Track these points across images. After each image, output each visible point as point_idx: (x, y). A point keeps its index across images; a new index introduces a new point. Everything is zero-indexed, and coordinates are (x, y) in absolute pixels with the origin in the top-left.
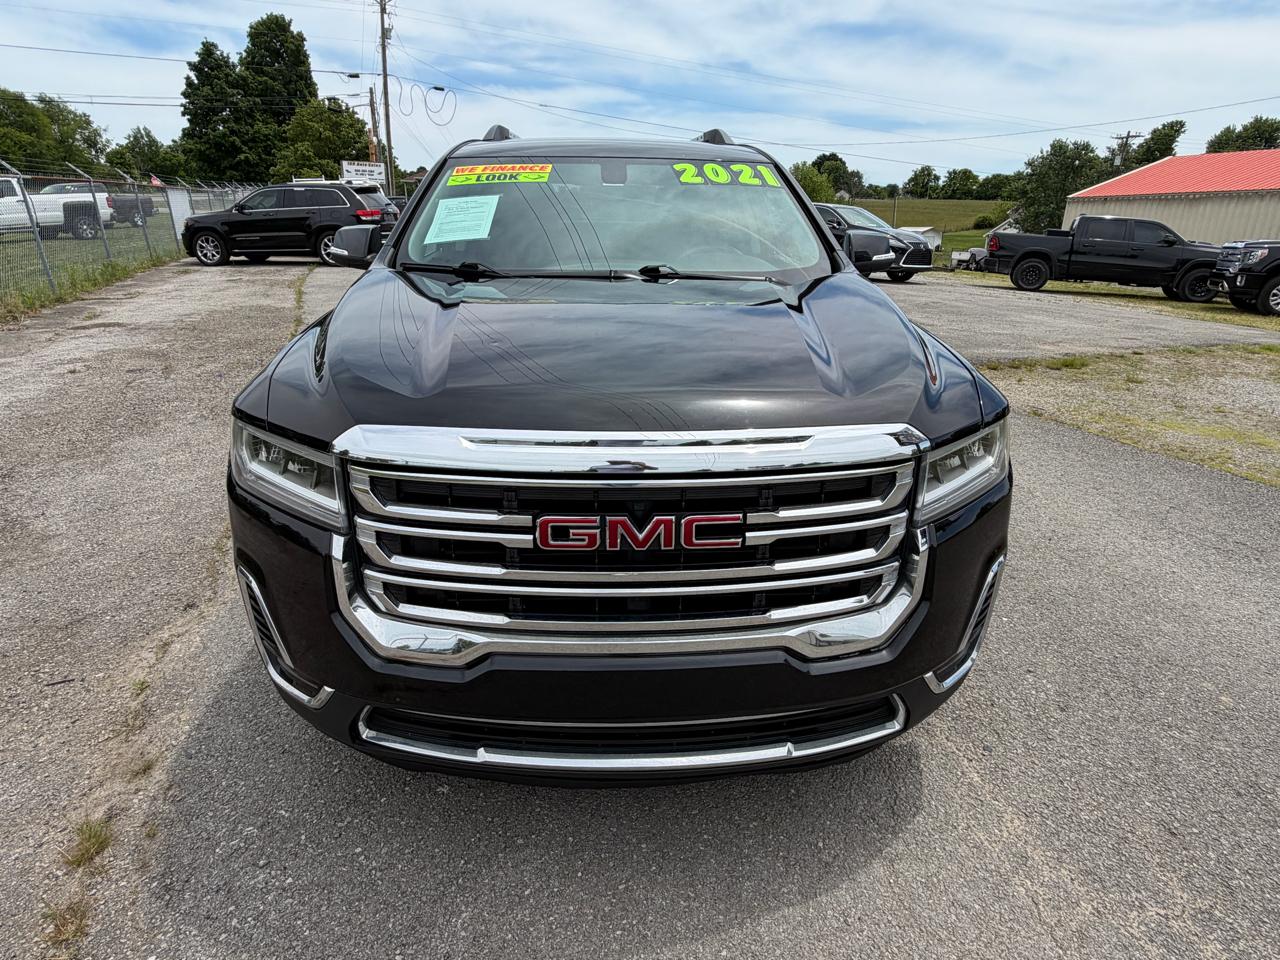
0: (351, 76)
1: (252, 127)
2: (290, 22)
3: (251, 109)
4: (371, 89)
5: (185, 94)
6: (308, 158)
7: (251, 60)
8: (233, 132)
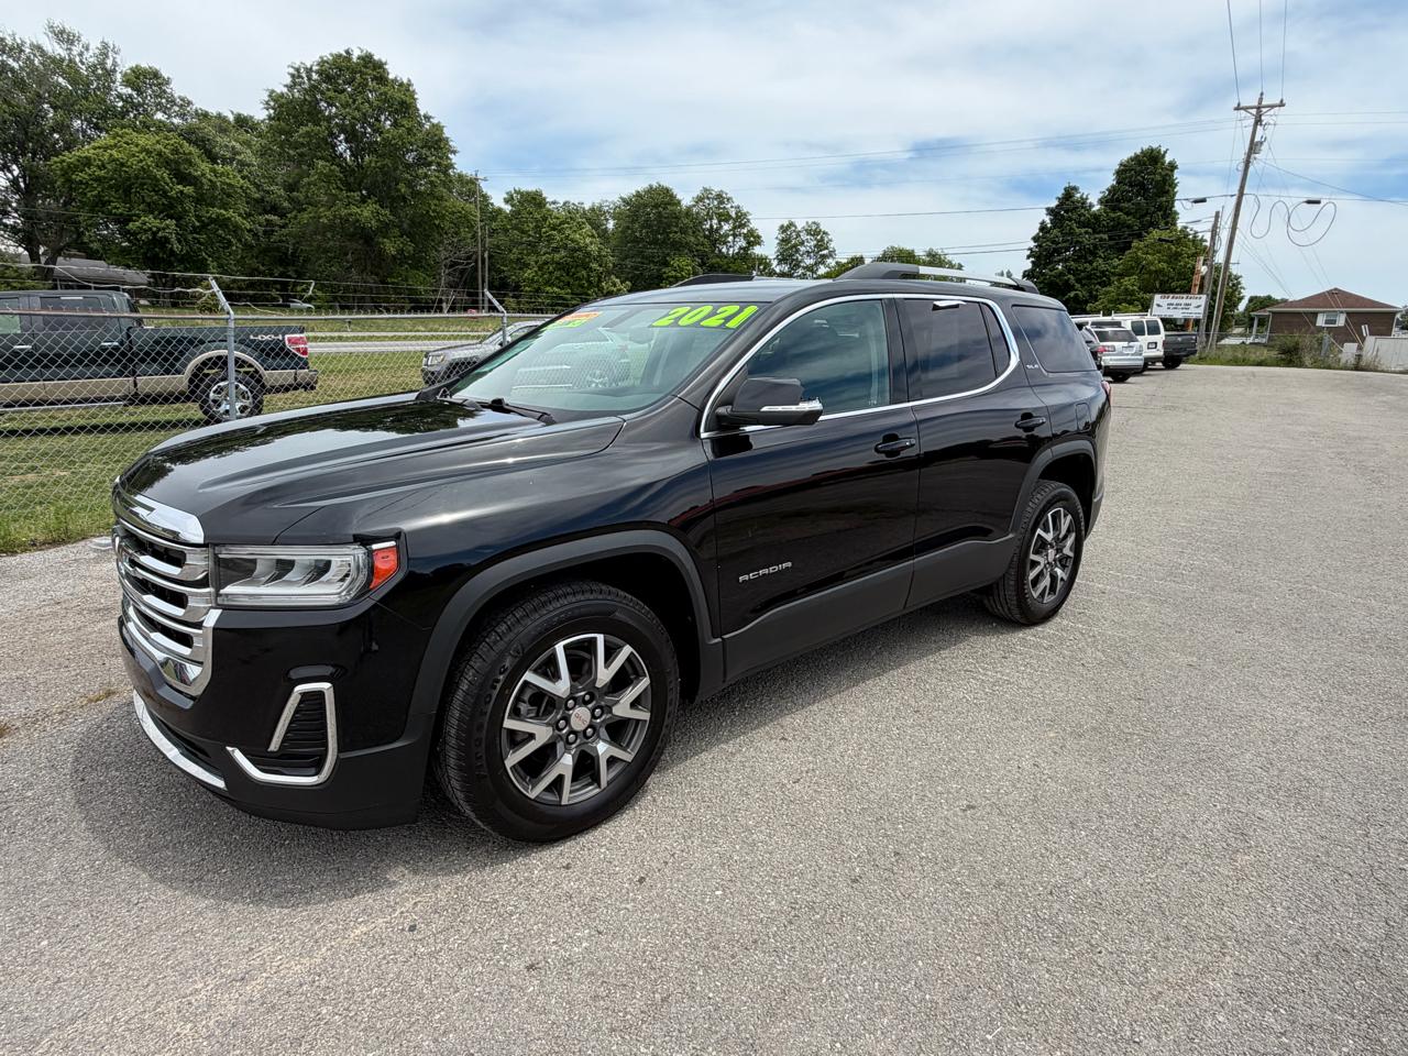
0: (1196, 201)
1: (1091, 264)
2: (1165, 152)
3: (1095, 246)
4: (1217, 213)
6: (1132, 293)
8: (1069, 270)
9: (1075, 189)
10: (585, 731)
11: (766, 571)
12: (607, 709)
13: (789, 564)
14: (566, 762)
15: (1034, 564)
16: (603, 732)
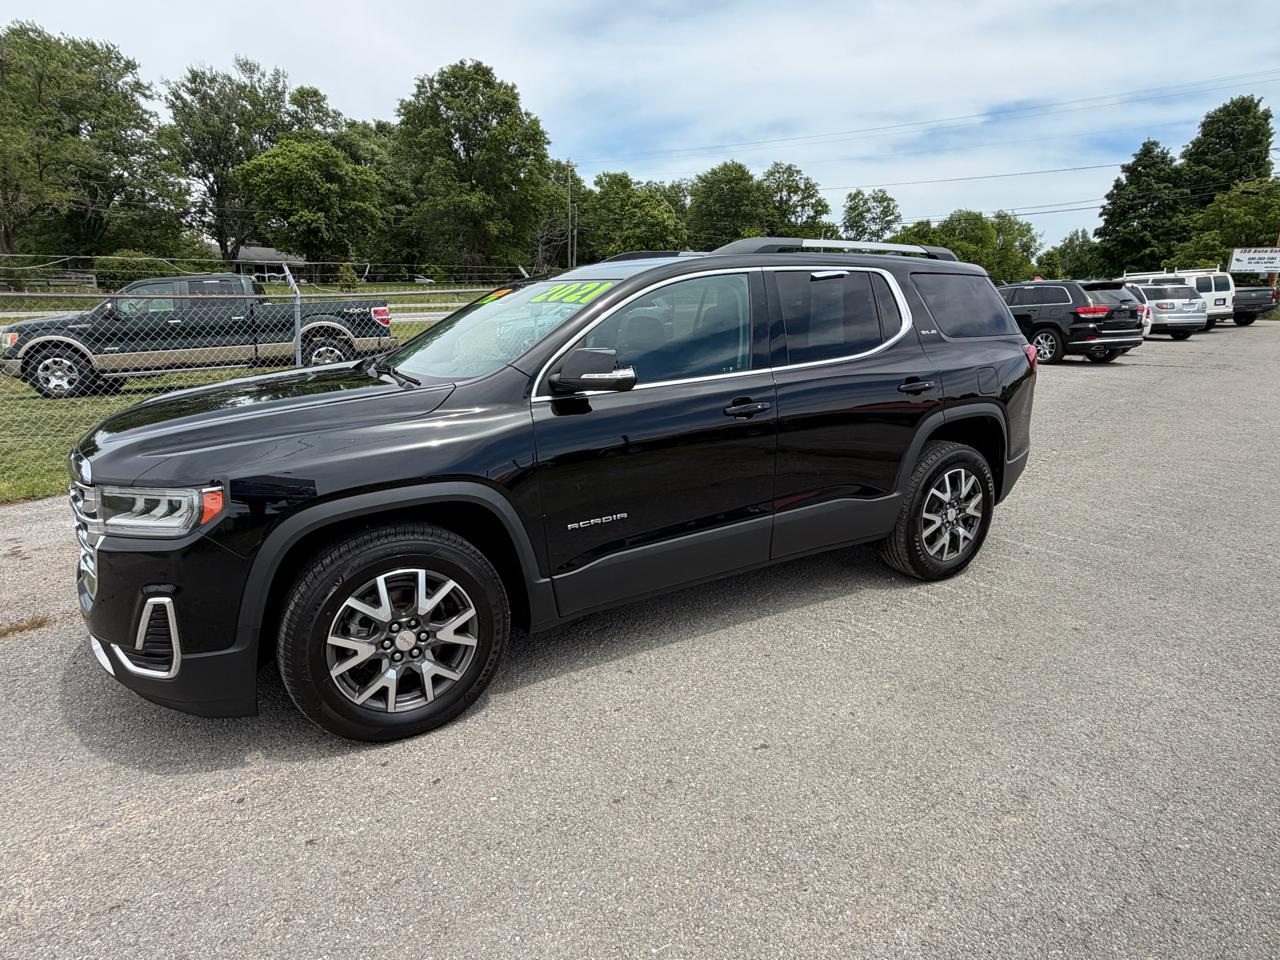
1: (1170, 219)
2: (1260, 101)
6: (1213, 248)
8: (1145, 227)
10: (411, 651)
11: (598, 520)
12: (431, 634)
13: (625, 515)
14: (390, 677)
15: (929, 523)
16: (429, 654)
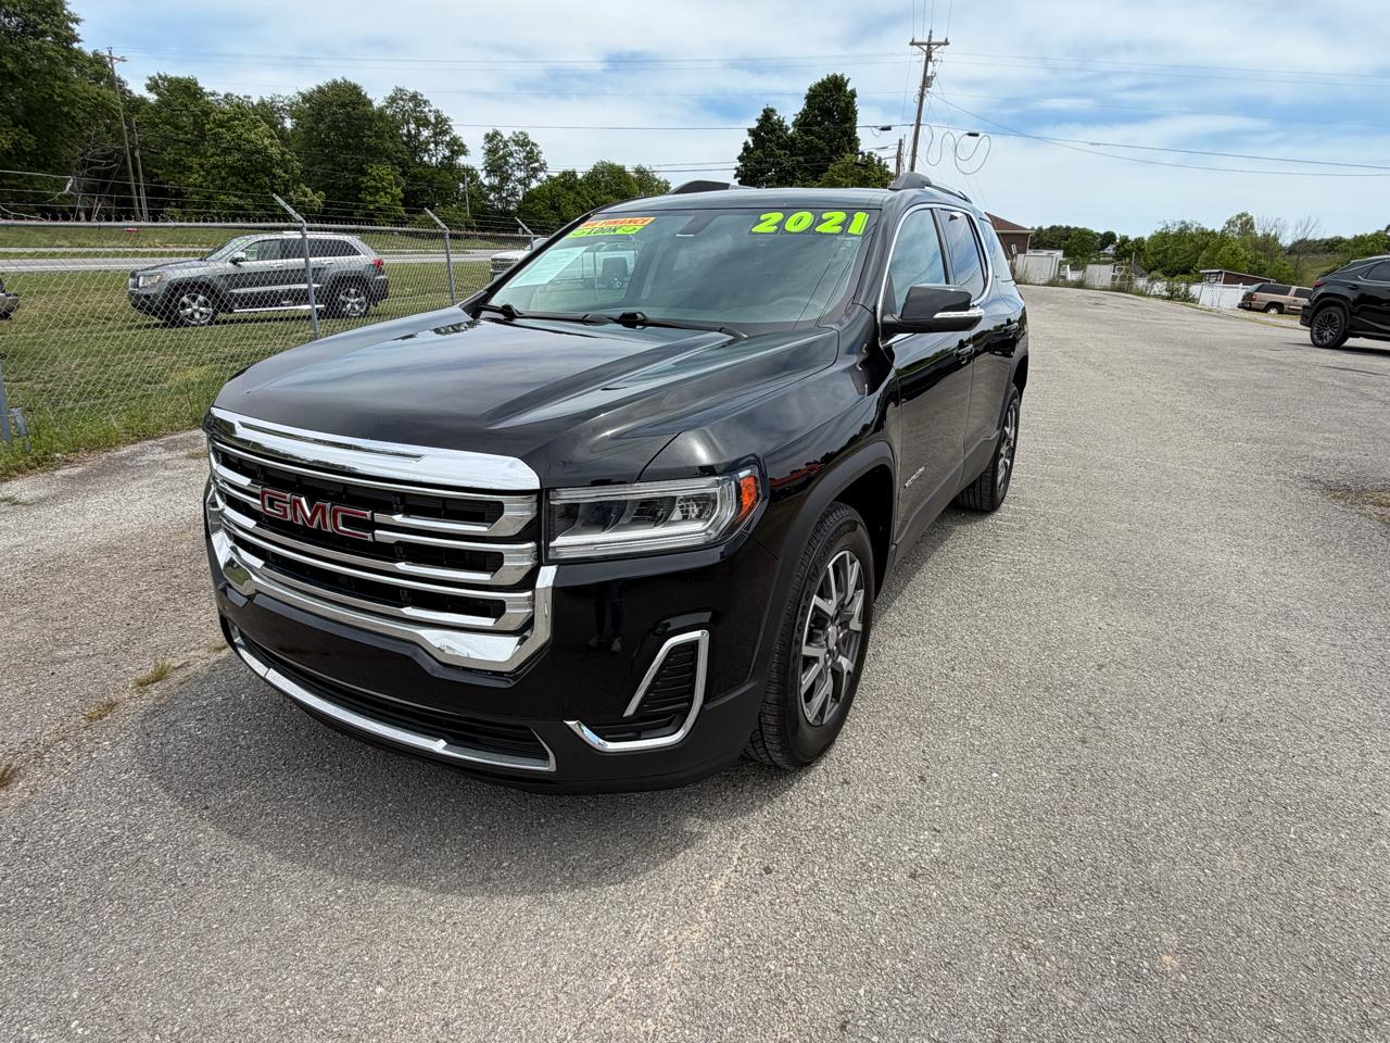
0: (883, 129)
2: (848, 81)
4: (901, 141)
5: (740, 158)
7: (803, 122)
9: (772, 111)
10: (833, 650)
11: (915, 476)
12: (845, 624)
13: (924, 468)
15: (1001, 457)
16: (842, 648)
